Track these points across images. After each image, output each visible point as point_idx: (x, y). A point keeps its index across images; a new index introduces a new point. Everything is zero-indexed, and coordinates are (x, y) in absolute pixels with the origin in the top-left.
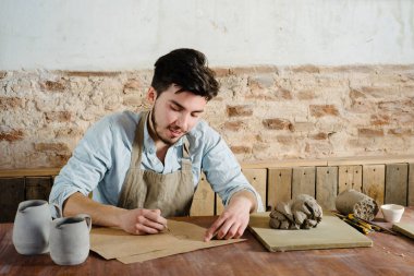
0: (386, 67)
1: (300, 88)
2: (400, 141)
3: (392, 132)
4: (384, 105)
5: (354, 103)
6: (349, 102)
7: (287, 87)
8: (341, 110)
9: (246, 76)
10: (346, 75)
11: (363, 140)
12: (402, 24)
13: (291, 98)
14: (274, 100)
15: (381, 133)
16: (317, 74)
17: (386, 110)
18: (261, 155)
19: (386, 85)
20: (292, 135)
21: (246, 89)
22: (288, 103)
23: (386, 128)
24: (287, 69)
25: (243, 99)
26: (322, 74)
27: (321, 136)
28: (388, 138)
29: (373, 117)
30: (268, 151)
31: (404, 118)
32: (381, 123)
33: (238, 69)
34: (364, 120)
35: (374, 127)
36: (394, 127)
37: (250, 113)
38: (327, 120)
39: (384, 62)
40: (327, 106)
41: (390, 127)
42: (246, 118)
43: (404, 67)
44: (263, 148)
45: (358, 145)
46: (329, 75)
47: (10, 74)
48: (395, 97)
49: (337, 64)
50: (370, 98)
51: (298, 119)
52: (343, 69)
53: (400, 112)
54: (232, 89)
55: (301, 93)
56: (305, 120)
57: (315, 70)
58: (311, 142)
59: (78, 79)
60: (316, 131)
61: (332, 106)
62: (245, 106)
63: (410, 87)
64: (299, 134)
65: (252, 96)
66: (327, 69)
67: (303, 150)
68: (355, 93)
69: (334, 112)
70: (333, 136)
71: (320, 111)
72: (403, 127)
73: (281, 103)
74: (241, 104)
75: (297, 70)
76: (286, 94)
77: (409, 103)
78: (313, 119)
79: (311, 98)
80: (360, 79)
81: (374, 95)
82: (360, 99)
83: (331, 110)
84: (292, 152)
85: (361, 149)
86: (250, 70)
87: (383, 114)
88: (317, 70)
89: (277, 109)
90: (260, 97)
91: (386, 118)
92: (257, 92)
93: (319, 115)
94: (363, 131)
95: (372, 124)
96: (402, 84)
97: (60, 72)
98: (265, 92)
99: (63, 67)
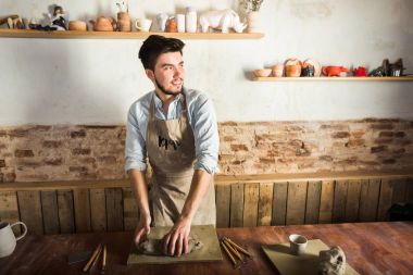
0: (279, 122)
2: (284, 165)
3: (281, 160)
4: (276, 145)
5: (258, 143)
6: (254, 142)
8: (249, 148)
10: (253, 127)
11: (263, 165)
15: (274, 161)
16: (235, 127)
17: (277, 148)
19: (278, 132)
23: (276, 158)
26: (238, 126)
27: (237, 163)
28: (277, 164)
29: (269, 152)
31: (287, 153)
32: (273, 155)
34: (264, 153)
35: (269, 158)
36: (281, 157)
38: (241, 153)
39: (277, 119)
40: (241, 145)
41: (279, 158)
43: (290, 123)
45: (259, 167)
46: (243, 127)
48: (283, 140)
49: (249, 121)
50: (267, 140)
51: (224, 153)
52: (251, 124)
53: (285, 149)
56: (227, 153)
57: (234, 124)
58: (231, 166)
59: (91, 130)
60: (234, 160)
61: (244, 145)
63: (292, 134)
66: (242, 124)
67: (226, 170)
68: (258, 138)
69: (246, 149)
70: (244, 162)
71: (235, 148)
72: (287, 158)
77: (291, 143)
78: (233, 153)
79: (232, 140)
80: (262, 130)
81: (269, 139)
82: (261, 141)
83: (244, 148)
85: (261, 170)
87: (275, 150)
88: (236, 124)
91: (277, 152)
93: (236, 150)
94: (263, 160)
95: (268, 156)
96: (288, 133)
97: (79, 126)
99: (81, 123)
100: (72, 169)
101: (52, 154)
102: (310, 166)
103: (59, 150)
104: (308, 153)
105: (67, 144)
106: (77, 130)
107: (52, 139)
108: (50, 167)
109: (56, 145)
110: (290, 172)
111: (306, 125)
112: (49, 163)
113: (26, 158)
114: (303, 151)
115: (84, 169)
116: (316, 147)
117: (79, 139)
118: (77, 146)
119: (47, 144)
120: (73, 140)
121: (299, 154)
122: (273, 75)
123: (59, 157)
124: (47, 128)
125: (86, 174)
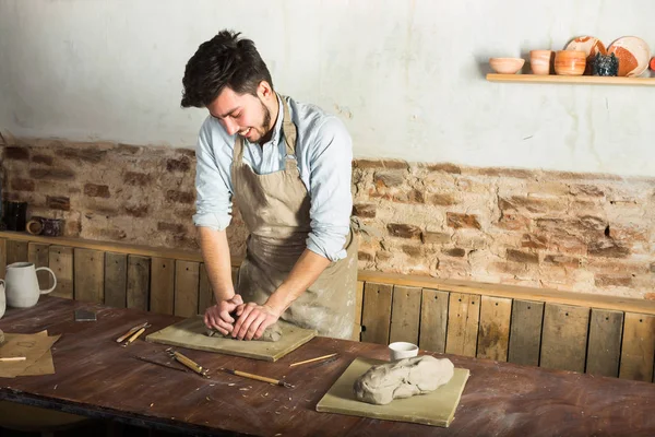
0: (550, 173)
1: (435, 191)
2: (561, 272)
3: (550, 258)
4: (543, 223)
5: (502, 214)
6: (497, 214)
7: (420, 187)
8: (484, 223)
9: (372, 170)
10: (494, 180)
11: (513, 264)
12: (576, 118)
13: (423, 202)
14: (403, 202)
15: (535, 259)
16: (456, 175)
17: (543, 229)
18: (383, 265)
19: (550, 197)
20: (422, 246)
21: (370, 185)
22: (419, 207)
23: (542, 253)
24: (421, 166)
25: (367, 197)
26: (463, 176)
27: (458, 253)
28: (543, 266)
29: (527, 236)
30: (392, 261)
31: (567, 244)
32: (536, 246)
33: (363, 161)
34: (514, 239)
35: (527, 250)
36: (554, 252)
37: (372, 215)
38: (466, 233)
39: (548, 167)
40: (466, 216)
41: (548, 252)
42: (367, 219)
43: (575, 176)
44: (386, 258)
45: (506, 269)
46: (471, 178)
47: (142, 149)
48: (561, 214)
50: (523, 211)
51: (431, 228)
52: (491, 172)
53: (561, 234)
54: (356, 184)
55: (436, 196)
56: (438, 230)
57: (454, 170)
58: (444, 257)
60: (451, 246)
61: (473, 217)
62: (368, 206)
63: (583, 203)
64: (430, 246)
65: (377, 195)
66: (471, 170)
67: (434, 267)
68: (504, 204)
70: (474, 254)
71: (456, 221)
72: (566, 254)
73: (411, 207)
74: (362, 202)
75: (434, 169)
76: (418, 197)
77: (578, 224)
78: (450, 230)
79: (449, 203)
80: (512, 188)
81: (530, 209)
82: (510, 212)
83: (472, 222)
84: (420, 267)
85: (509, 276)
86: (378, 164)
87: (539, 234)
88: (458, 170)
89: (406, 213)
90: (387, 197)
91: (543, 240)
92: (383, 191)
93: (457, 226)
94: (513, 254)
95: (524, 245)
96: (572, 199)
98: (394, 191)
100: (162, 227)
101: (136, 196)
102: (626, 282)
103: (146, 190)
104: (618, 250)
105: (158, 181)
106: (178, 157)
107: (138, 170)
108: (129, 218)
109: (143, 180)
110: (575, 289)
111: (616, 186)
112: (130, 211)
113: (98, 199)
114: (606, 244)
115: (180, 228)
116: (640, 238)
117: (178, 174)
118: (173, 186)
119: (130, 178)
120: (169, 175)
121: (596, 250)
122: (527, 69)
123: (144, 203)
124: (134, 150)
125: (183, 239)
